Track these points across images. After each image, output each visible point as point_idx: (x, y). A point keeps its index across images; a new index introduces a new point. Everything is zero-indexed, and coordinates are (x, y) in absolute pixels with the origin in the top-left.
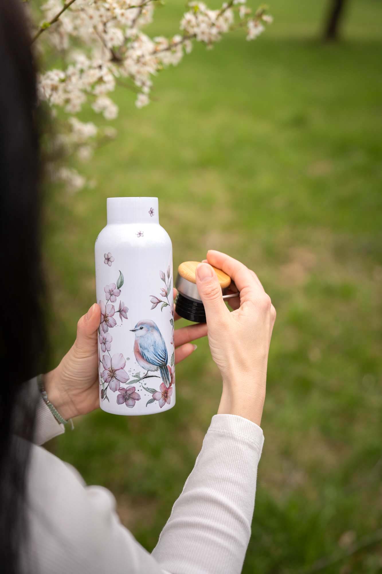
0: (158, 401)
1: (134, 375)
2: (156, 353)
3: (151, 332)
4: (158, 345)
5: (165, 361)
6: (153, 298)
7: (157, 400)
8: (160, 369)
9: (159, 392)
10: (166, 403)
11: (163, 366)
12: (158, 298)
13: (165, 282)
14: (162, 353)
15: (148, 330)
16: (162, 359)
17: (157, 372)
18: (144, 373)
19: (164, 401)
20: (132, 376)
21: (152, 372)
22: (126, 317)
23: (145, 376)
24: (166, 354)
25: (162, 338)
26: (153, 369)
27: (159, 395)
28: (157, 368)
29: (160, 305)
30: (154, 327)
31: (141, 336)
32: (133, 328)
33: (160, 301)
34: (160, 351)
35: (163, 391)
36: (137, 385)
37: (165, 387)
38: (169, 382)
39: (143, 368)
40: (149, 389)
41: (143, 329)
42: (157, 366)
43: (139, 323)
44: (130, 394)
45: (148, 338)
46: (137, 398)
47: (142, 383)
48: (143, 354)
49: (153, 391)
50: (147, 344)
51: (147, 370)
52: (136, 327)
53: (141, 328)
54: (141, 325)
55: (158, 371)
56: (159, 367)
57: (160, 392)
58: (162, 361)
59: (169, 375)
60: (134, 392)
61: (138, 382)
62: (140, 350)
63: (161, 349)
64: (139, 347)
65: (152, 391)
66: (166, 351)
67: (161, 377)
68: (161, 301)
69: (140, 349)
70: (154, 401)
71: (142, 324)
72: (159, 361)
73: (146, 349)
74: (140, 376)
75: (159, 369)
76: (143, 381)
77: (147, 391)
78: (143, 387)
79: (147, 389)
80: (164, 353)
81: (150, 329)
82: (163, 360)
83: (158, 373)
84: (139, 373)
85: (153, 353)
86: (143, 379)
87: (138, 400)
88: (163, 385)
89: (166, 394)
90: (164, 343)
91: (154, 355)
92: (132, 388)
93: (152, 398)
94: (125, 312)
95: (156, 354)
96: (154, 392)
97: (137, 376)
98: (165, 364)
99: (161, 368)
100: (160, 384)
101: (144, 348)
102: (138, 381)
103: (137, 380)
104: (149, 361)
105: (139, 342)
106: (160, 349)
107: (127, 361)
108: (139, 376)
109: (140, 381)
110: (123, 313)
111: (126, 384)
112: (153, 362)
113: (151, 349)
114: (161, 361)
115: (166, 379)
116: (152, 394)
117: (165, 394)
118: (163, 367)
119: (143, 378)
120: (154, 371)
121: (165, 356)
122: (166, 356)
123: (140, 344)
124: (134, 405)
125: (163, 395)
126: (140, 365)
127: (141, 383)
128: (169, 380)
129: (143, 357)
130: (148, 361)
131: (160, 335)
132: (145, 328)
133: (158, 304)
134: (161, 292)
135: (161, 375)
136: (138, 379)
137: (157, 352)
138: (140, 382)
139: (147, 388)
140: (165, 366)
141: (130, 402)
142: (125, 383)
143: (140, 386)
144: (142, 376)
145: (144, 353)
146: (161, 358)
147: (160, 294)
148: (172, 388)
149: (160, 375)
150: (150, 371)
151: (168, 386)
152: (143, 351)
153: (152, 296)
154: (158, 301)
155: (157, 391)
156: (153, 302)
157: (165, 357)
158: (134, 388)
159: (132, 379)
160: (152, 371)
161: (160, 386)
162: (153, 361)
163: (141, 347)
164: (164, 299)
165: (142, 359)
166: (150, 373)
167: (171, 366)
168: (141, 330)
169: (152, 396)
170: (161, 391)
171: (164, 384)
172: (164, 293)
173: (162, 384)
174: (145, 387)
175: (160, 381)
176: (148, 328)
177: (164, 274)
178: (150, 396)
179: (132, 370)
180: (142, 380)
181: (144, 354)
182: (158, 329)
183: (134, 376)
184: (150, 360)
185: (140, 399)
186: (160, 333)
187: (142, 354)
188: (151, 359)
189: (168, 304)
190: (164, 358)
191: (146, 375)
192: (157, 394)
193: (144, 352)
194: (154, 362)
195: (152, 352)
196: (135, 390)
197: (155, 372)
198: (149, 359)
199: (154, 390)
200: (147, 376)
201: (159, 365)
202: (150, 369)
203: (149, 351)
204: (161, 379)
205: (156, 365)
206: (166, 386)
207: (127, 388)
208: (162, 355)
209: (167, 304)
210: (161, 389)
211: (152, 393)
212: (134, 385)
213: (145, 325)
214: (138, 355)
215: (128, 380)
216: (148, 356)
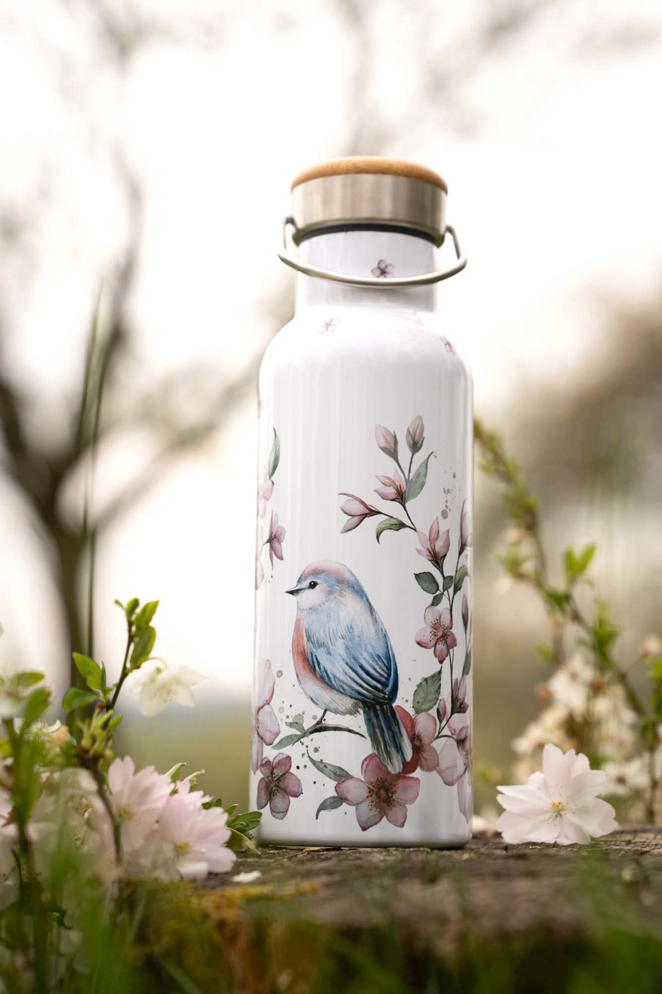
0: (354, 808)
1: (290, 720)
2: (352, 660)
3: (339, 597)
4: (359, 637)
5: (388, 690)
6: (348, 500)
7: (350, 805)
8: (364, 712)
9: (358, 780)
10: (385, 818)
11: (377, 702)
12: (367, 503)
13: (396, 459)
14: (374, 664)
15: (330, 592)
16: (374, 683)
17: (352, 717)
18: (315, 717)
19: (375, 812)
20: (286, 723)
21: (338, 715)
22: (279, 554)
23: (317, 726)
24: (389, 669)
25: (375, 621)
26: (342, 709)
27: (357, 789)
28: (356, 706)
29: (372, 523)
30: (349, 583)
31: (310, 609)
32: (293, 586)
33: (373, 512)
34: (368, 658)
35: (374, 780)
36: (294, 751)
37: (381, 767)
38: (400, 758)
39: (312, 700)
40: (325, 766)
41: (317, 587)
42: (356, 699)
43: (307, 570)
44: (278, 779)
45: (329, 615)
46: (296, 789)
47: (307, 747)
48: (315, 660)
49: (339, 772)
50: (324, 631)
51: (321, 708)
52: (299, 581)
53: (310, 583)
54: (312, 577)
55: (358, 715)
56: (361, 705)
57: (362, 781)
58: (375, 688)
59: (401, 736)
60: (288, 771)
61: (299, 742)
62: (306, 646)
63: (371, 651)
64: (305, 638)
65: (335, 774)
66: (389, 661)
67: (366, 735)
68: (378, 513)
69: (308, 646)
70: (342, 804)
71: (316, 572)
72: (361, 686)
73: (321, 645)
74: (304, 725)
75: (361, 711)
76: (312, 740)
77: (321, 771)
78: (309, 757)
79: (321, 766)
80: (382, 666)
81: (336, 587)
82: (379, 686)
83: (358, 721)
84: (300, 716)
85: (344, 660)
86: (312, 732)
87: (296, 795)
88: (373, 763)
89: (387, 790)
90: (385, 636)
91: (347, 667)
92: (283, 759)
93: (336, 795)
94: (279, 542)
95: (355, 665)
96: (341, 776)
97: (296, 723)
98: (384, 698)
99: (366, 709)
100: (364, 758)
101: (318, 643)
102: (298, 738)
103: (296, 735)
104: (331, 682)
105: (305, 624)
106: (367, 651)
107: (277, 679)
108: (302, 725)
109: (302, 740)
110: (276, 545)
111: (273, 748)
112: (341, 686)
113: (339, 647)
114: (369, 688)
115: (385, 746)
116: (336, 783)
117: (382, 792)
118: (378, 707)
119: (310, 730)
120: (343, 713)
121: (385, 675)
122: (389, 675)
123: (307, 631)
124: (286, 811)
125: (372, 790)
126: (305, 693)
127: (305, 746)
128: (399, 749)
129: (313, 670)
130: (326, 680)
131: (368, 610)
132: (322, 584)
133: (366, 519)
134: (379, 486)
135: (368, 730)
136: (298, 733)
137: (355, 659)
138: (303, 744)
139: (322, 760)
140: (385, 704)
141: (279, 800)
142: (271, 746)
143: (303, 755)
144: (308, 724)
145: (316, 656)
146: (369, 679)
147: (376, 491)
148: (417, 780)
149: (364, 730)
150: (332, 711)
151: (395, 767)
152: (314, 650)
153: (345, 494)
154: (367, 511)
155: (352, 777)
156: (350, 513)
157: (388, 679)
158: (289, 758)
159: (286, 731)
160: (336, 712)
161: (363, 764)
162: (343, 682)
163: (309, 639)
164: (394, 509)
165: (311, 674)
166: (331, 719)
167: (418, 712)
168: (311, 590)
169: (335, 788)
170: (365, 777)
171: (377, 759)
172: (391, 491)
173: (370, 758)
174: (316, 757)
175: (366, 747)
176: (331, 586)
177: (395, 437)
178: (329, 789)
179: (286, 706)
180: (308, 736)
181: (317, 659)
182: (363, 591)
183: (291, 725)
184: (333, 681)
185: (302, 793)
186: (370, 604)
187: (310, 659)
188: (335, 677)
189: (408, 523)
190: (384, 680)
191: (320, 722)
192: (349, 785)
193: (317, 654)
194: (345, 687)
195: (340, 655)
196: (290, 766)
197: (348, 716)
198: (331, 676)
199: (343, 772)
200: (320, 726)
201: (360, 697)
202: (331, 706)
203: (329, 653)
204: (368, 742)
205: (351, 697)
206: (385, 766)
207: (275, 758)
208: (375, 669)
209: (402, 525)
210: (365, 772)
211: (336, 781)
212: (287, 751)
213: (322, 576)
214: (301, 664)
215: (277, 734)
216: (328, 668)
